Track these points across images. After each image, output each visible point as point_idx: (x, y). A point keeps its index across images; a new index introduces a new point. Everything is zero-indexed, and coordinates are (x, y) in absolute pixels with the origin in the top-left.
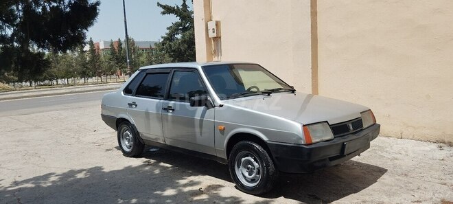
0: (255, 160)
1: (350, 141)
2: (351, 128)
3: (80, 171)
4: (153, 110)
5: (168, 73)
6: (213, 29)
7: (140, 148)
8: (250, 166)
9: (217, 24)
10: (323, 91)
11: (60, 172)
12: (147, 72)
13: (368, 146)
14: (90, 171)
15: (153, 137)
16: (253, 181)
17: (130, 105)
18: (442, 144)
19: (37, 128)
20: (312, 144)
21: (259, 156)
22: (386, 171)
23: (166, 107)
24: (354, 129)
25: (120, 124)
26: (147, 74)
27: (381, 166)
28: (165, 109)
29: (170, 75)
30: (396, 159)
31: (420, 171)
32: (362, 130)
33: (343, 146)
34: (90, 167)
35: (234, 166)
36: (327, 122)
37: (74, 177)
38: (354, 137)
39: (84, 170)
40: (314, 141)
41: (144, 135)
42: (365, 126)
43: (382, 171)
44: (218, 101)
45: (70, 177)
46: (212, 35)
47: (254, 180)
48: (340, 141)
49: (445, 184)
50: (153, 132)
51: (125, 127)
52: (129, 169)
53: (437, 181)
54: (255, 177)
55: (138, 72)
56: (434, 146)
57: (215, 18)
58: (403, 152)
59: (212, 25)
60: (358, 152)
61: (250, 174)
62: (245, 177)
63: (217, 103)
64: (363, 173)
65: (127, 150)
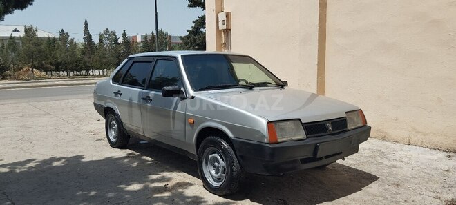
0: (221, 158)
1: (326, 145)
2: (330, 128)
3: (59, 159)
4: (135, 101)
5: (150, 62)
6: (224, 21)
7: (124, 139)
8: (216, 164)
9: (228, 15)
11: (40, 158)
12: (135, 60)
13: (356, 150)
14: (68, 159)
15: (134, 128)
16: (219, 180)
17: (116, 94)
18: (451, 154)
19: (47, 114)
20: (278, 143)
21: (224, 153)
22: (377, 178)
23: (145, 97)
24: (333, 129)
25: (107, 112)
26: (134, 62)
27: (373, 173)
28: (143, 99)
29: (153, 63)
30: (395, 167)
31: (416, 181)
32: (346, 131)
33: (316, 148)
34: (71, 155)
35: (202, 163)
36: (299, 120)
37: (51, 164)
38: (333, 138)
39: (64, 158)
40: (279, 140)
41: (127, 125)
42: (349, 127)
43: (371, 178)
44: (191, 92)
45: (47, 164)
46: (222, 27)
47: (220, 179)
48: (312, 141)
49: (439, 198)
50: (135, 122)
51: (111, 116)
52: (109, 161)
53: (431, 194)
54: (221, 175)
55: (127, 59)
56: (442, 155)
57: (226, 10)
58: (405, 160)
59: (222, 17)
60: (341, 155)
61: (216, 173)
62: (211, 175)
63: (189, 94)
64: (350, 179)
65: (113, 140)
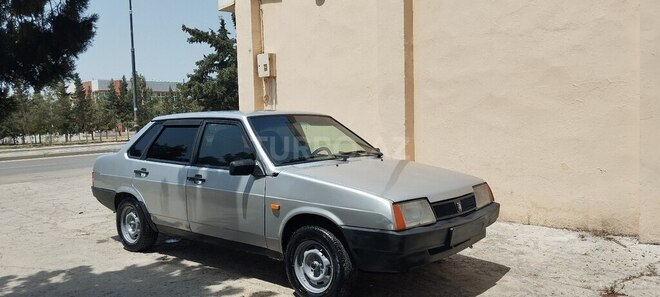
0: (324, 253)
1: (459, 226)
2: (460, 207)
3: (56, 273)
4: (173, 181)
5: (197, 126)
6: (265, 65)
7: (150, 237)
8: (316, 262)
9: (272, 58)
10: (421, 156)
11: (24, 274)
12: (165, 124)
13: (482, 235)
14: (71, 272)
15: (172, 221)
16: (320, 284)
17: (138, 173)
18: (584, 233)
20: (405, 230)
21: (330, 248)
22: (508, 269)
23: (193, 176)
24: (464, 210)
25: (120, 202)
26: (165, 127)
27: (501, 263)
28: (191, 179)
29: (200, 130)
31: (555, 269)
32: (475, 211)
33: (449, 233)
34: (71, 266)
35: (293, 264)
36: (426, 198)
37: (46, 281)
38: (464, 220)
39: (63, 271)
40: (408, 226)
41: (159, 217)
42: (479, 206)
43: (502, 270)
44: (271, 168)
45: (42, 281)
46: (263, 73)
47: (322, 283)
48: (445, 225)
49: (589, 288)
50: (171, 213)
51: (128, 206)
52: (133, 271)
53: (579, 283)
54: (324, 278)
55: (150, 124)
56: (573, 236)
57: (268, 50)
58: (532, 244)
59: (263, 60)
60: (468, 242)
61: (316, 275)
62: (308, 279)
63: (269, 170)
64: (477, 272)
65: (131, 241)
